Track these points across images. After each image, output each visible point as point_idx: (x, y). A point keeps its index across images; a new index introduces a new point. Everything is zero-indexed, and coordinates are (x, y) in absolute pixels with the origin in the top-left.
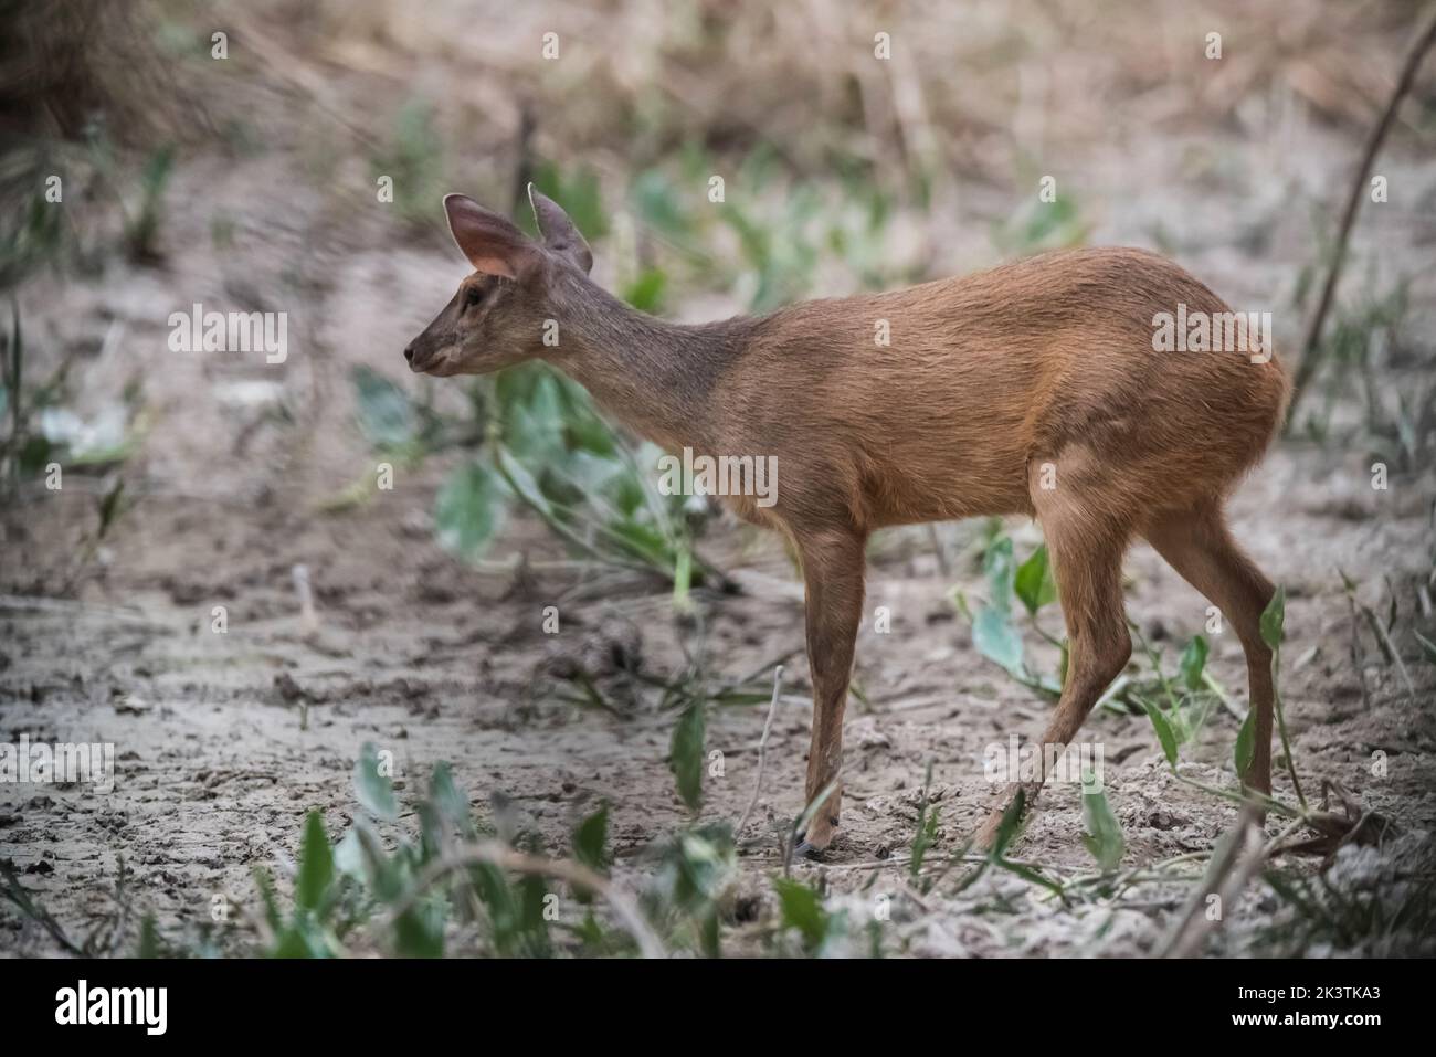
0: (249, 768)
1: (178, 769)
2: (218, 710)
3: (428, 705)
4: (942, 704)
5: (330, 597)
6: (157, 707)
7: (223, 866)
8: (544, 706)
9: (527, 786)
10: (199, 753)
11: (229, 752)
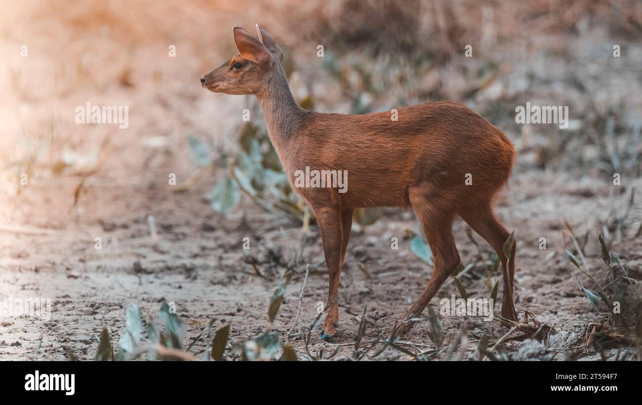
0: (112, 301)
1: (84, 302)
2: (108, 276)
3: (193, 274)
4: (399, 275)
5: (166, 228)
6: (84, 275)
7: (91, 343)
8: (239, 275)
9: (222, 309)
10: (95, 295)
11: (107, 294)
